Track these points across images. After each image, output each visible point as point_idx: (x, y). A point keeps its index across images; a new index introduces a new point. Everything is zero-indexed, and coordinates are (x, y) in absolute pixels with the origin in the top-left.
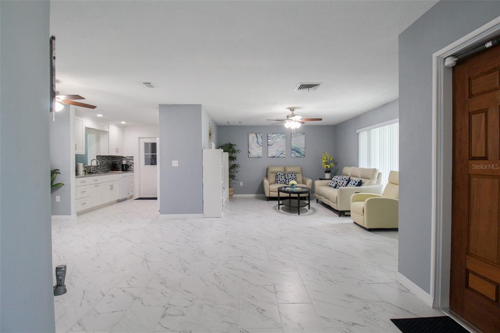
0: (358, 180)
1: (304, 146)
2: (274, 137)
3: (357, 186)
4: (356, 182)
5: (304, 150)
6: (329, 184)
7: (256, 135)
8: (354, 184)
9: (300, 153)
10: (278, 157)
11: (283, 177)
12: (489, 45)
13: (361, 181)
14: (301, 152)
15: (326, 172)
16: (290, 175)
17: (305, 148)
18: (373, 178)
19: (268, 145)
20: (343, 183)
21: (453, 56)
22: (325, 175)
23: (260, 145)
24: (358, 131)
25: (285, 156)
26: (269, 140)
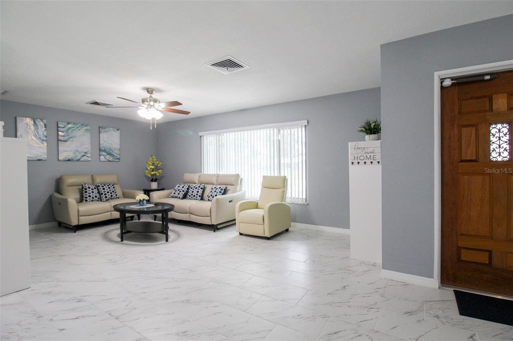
0: (223, 187)
1: (118, 147)
2: (70, 128)
3: (223, 194)
4: (222, 190)
5: (118, 152)
6: (172, 194)
7: (34, 122)
8: (220, 192)
9: (113, 156)
10: (78, 160)
11: (96, 191)
12: (488, 77)
13: (226, 187)
14: (114, 154)
15: (152, 181)
16: (106, 188)
17: (120, 149)
18: (237, 183)
19: (58, 140)
20: (198, 192)
21: (452, 79)
22: (150, 186)
23: (43, 140)
24: (200, 134)
25: (90, 159)
26: (60, 133)
